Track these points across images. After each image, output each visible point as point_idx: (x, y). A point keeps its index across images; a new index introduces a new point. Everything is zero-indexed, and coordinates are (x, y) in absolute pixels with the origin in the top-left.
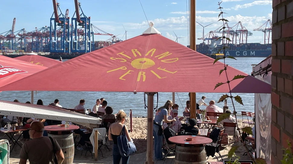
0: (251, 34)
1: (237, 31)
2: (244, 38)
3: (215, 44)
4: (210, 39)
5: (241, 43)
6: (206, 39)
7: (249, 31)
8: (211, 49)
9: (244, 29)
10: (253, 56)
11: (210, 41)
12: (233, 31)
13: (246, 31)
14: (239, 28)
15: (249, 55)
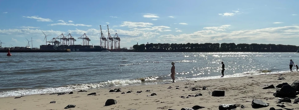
0: (75, 40)
1: (68, 38)
2: (73, 42)
3: (57, 45)
4: (53, 42)
5: (71, 44)
6: (51, 42)
7: (74, 39)
8: (55, 47)
9: (72, 37)
10: (78, 51)
11: (53, 43)
12: (66, 38)
13: (73, 38)
14: (70, 37)
15: (76, 51)
